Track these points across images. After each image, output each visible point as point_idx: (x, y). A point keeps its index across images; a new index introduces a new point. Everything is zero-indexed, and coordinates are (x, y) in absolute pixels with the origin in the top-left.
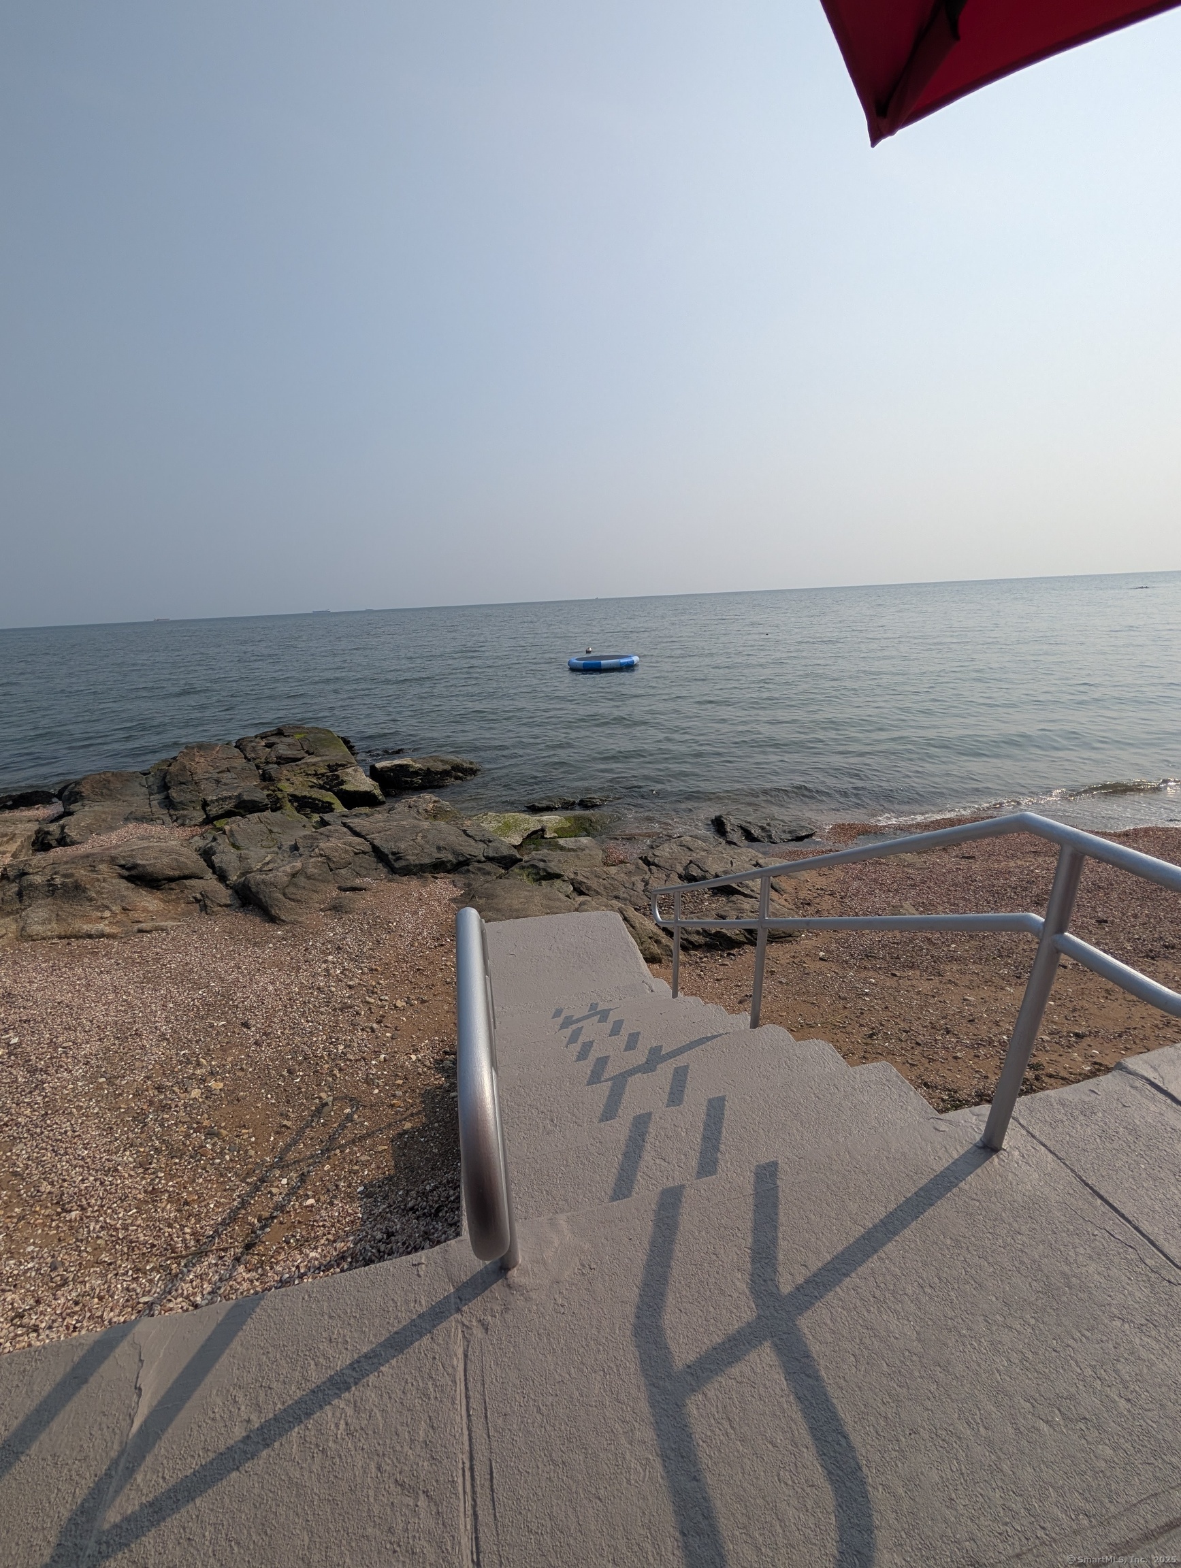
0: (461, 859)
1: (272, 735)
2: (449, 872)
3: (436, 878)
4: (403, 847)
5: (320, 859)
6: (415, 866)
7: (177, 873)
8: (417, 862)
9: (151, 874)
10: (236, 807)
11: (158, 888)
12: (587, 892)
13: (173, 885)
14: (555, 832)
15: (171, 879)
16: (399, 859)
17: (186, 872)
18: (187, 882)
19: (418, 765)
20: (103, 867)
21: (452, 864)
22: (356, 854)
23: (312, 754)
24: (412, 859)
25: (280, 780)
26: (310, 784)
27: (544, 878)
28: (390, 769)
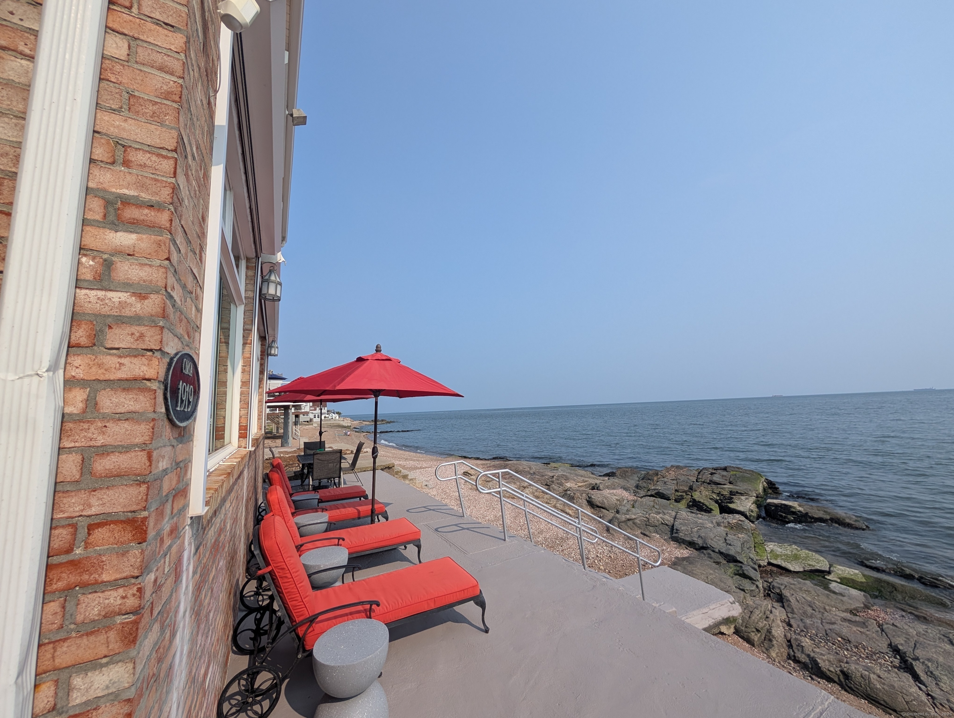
0: (704, 545)
1: (721, 469)
2: (696, 549)
3: (687, 549)
4: (683, 528)
5: (645, 519)
6: (681, 539)
7: (600, 505)
8: (682, 537)
9: (593, 502)
10: (656, 494)
11: (593, 508)
12: (786, 607)
13: (598, 509)
14: (839, 578)
15: (598, 507)
16: (677, 533)
17: (603, 506)
18: (604, 510)
19: (801, 509)
20: (584, 495)
21: (699, 546)
22: (662, 523)
23: (732, 484)
24: (681, 535)
25: (696, 491)
26: (711, 497)
27: (740, 575)
28: (776, 506)
